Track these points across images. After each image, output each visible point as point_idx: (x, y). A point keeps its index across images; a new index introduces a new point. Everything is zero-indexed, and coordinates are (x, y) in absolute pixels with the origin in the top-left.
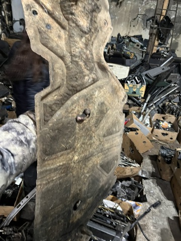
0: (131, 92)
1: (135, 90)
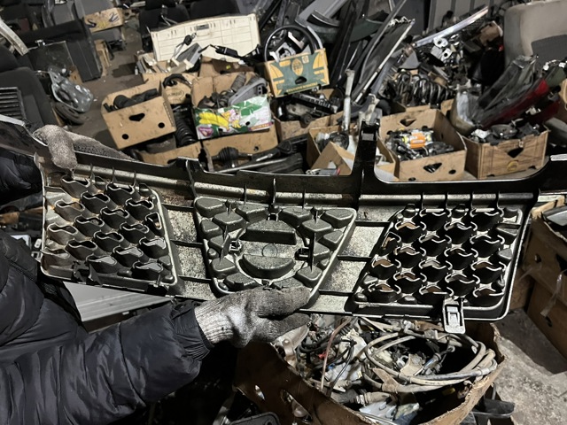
0: (292, 80)
1: (299, 72)
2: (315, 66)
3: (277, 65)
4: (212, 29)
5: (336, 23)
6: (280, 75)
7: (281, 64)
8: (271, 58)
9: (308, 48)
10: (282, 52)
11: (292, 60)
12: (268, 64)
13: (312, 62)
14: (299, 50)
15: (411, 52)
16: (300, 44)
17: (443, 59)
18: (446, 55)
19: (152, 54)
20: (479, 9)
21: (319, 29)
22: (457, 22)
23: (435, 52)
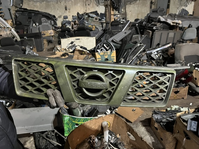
2: (112, 56)
3: (99, 54)
4: (81, 40)
5: (121, 43)
6: (100, 57)
7: (101, 54)
8: (98, 52)
9: (110, 50)
10: (102, 50)
11: (104, 53)
12: (96, 54)
13: (111, 54)
14: (107, 50)
15: (144, 55)
16: (108, 48)
17: (155, 58)
18: (156, 57)
19: (60, 46)
20: (168, 44)
21: (115, 44)
22: (161, 47)
23: (153, 56)
